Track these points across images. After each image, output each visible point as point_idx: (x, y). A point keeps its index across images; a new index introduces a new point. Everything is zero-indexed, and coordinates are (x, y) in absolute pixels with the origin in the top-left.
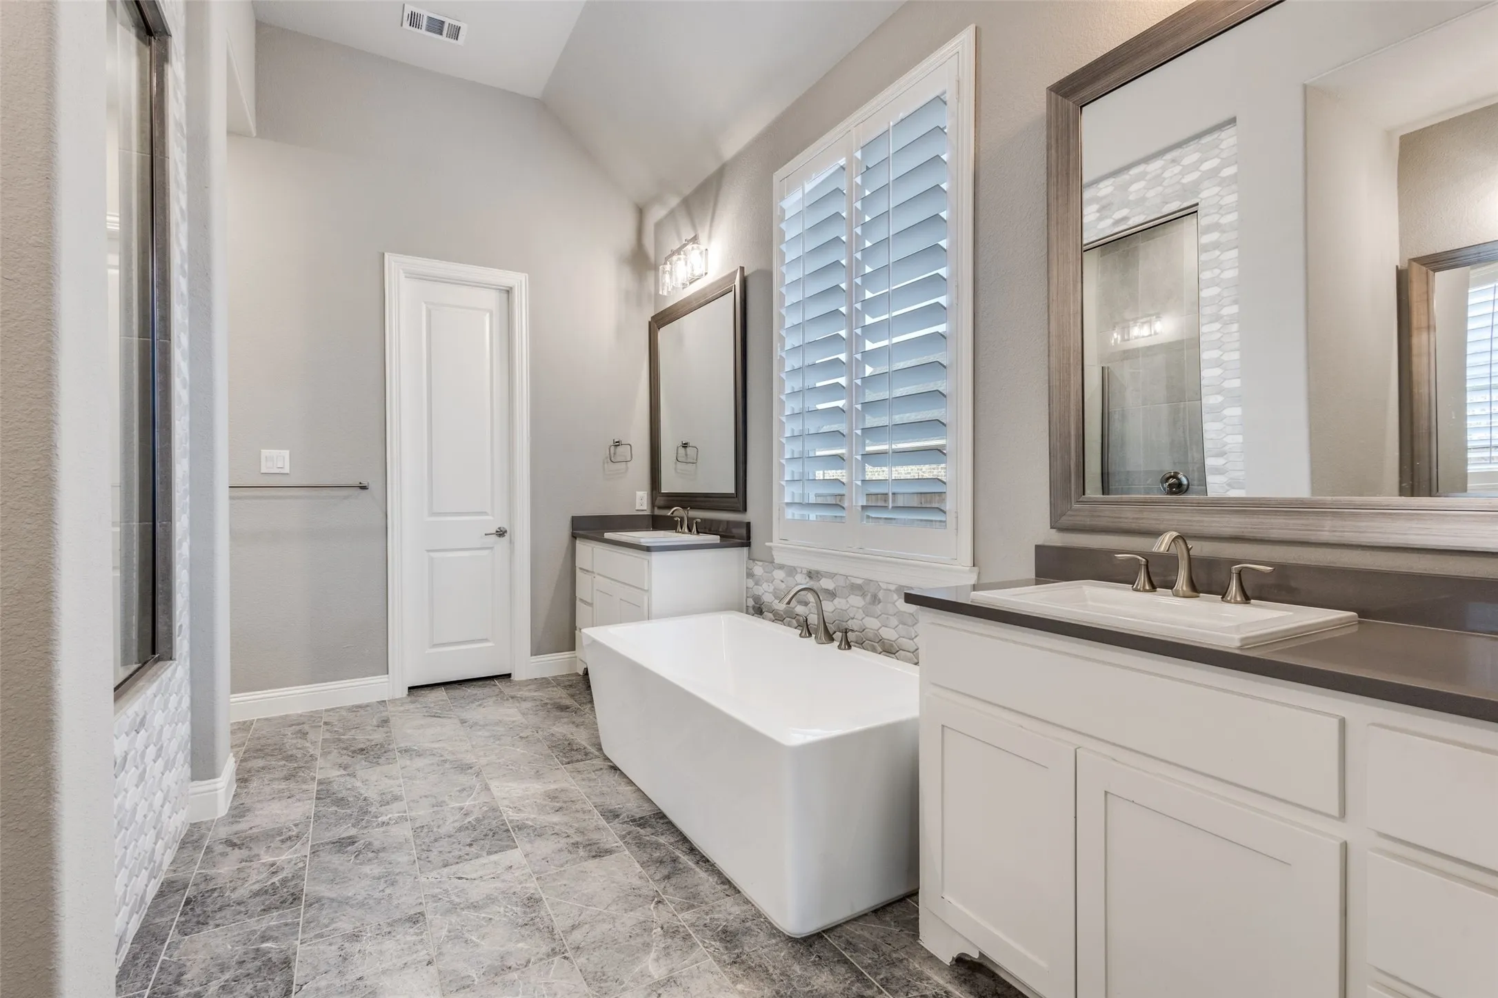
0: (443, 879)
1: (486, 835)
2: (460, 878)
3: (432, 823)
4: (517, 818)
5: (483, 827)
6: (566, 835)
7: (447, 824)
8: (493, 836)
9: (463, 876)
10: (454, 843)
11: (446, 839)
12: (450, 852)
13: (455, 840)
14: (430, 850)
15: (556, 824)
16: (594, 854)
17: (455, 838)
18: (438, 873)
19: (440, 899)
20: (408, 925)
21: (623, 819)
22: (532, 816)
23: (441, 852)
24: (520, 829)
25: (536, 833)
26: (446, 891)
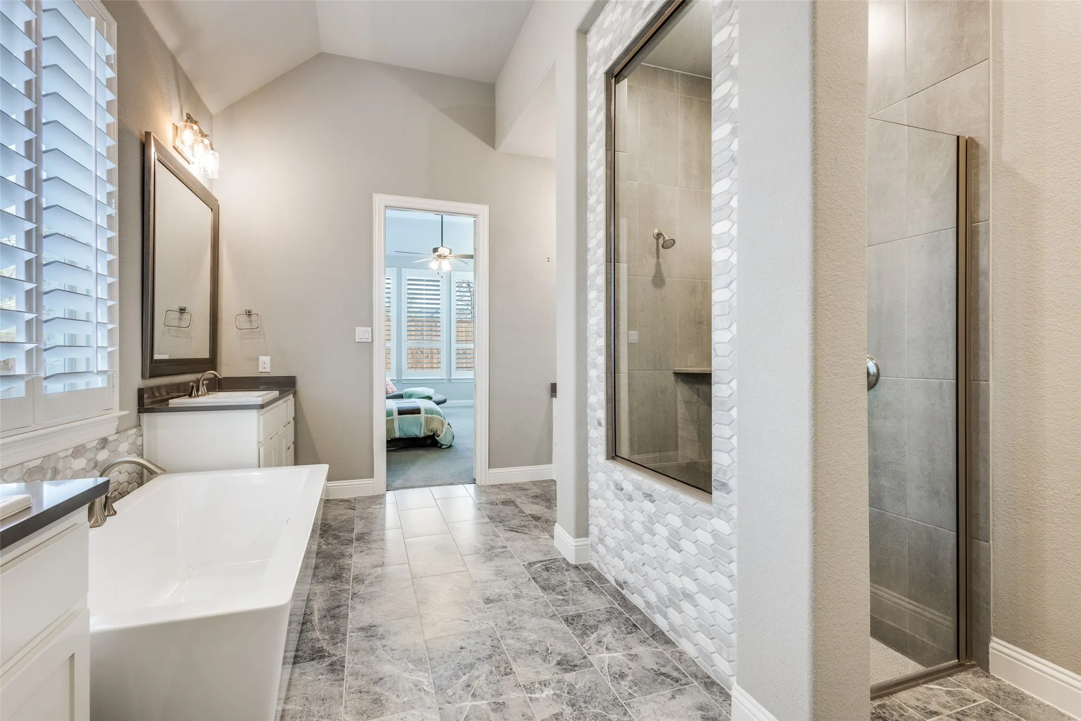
0: (478, 622)
1: (450, 656)
2: (467, 621)
3: (498, 677)
4: (421, 673)
5: (452, 667)
6: (385, 648)
7: (484, 675)
8: (443, 655)
9: (465, 622)
10: (475, 652)
11: (482, 656)
12: (477, 643)
13: (474, 654)
14: (492, 646)
15: (389, 661)
16: (373, 628)
17: (474, 656)
18: (481, 626)
19: (477, 609)
20: (491, 598)
21: (329, 660)
22: (406, 675)
23: (484, 644)
24: (421, 659)
25: (409, 653)
26: (474, 613)
